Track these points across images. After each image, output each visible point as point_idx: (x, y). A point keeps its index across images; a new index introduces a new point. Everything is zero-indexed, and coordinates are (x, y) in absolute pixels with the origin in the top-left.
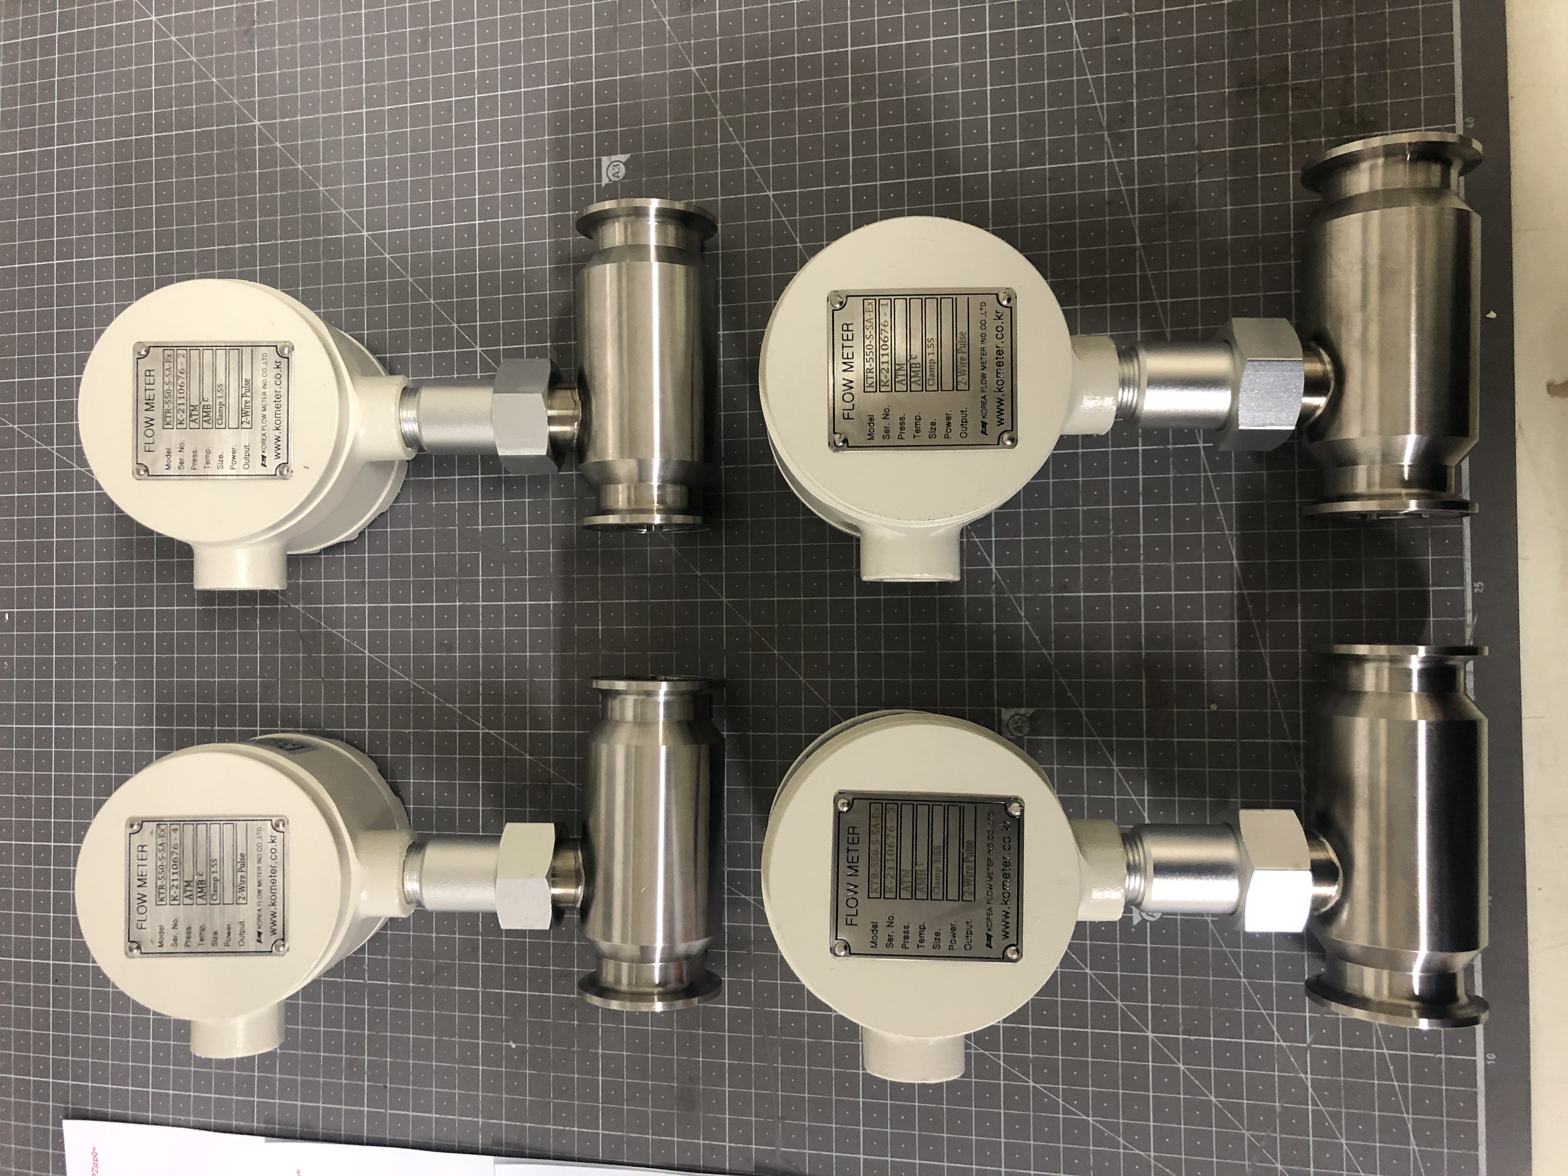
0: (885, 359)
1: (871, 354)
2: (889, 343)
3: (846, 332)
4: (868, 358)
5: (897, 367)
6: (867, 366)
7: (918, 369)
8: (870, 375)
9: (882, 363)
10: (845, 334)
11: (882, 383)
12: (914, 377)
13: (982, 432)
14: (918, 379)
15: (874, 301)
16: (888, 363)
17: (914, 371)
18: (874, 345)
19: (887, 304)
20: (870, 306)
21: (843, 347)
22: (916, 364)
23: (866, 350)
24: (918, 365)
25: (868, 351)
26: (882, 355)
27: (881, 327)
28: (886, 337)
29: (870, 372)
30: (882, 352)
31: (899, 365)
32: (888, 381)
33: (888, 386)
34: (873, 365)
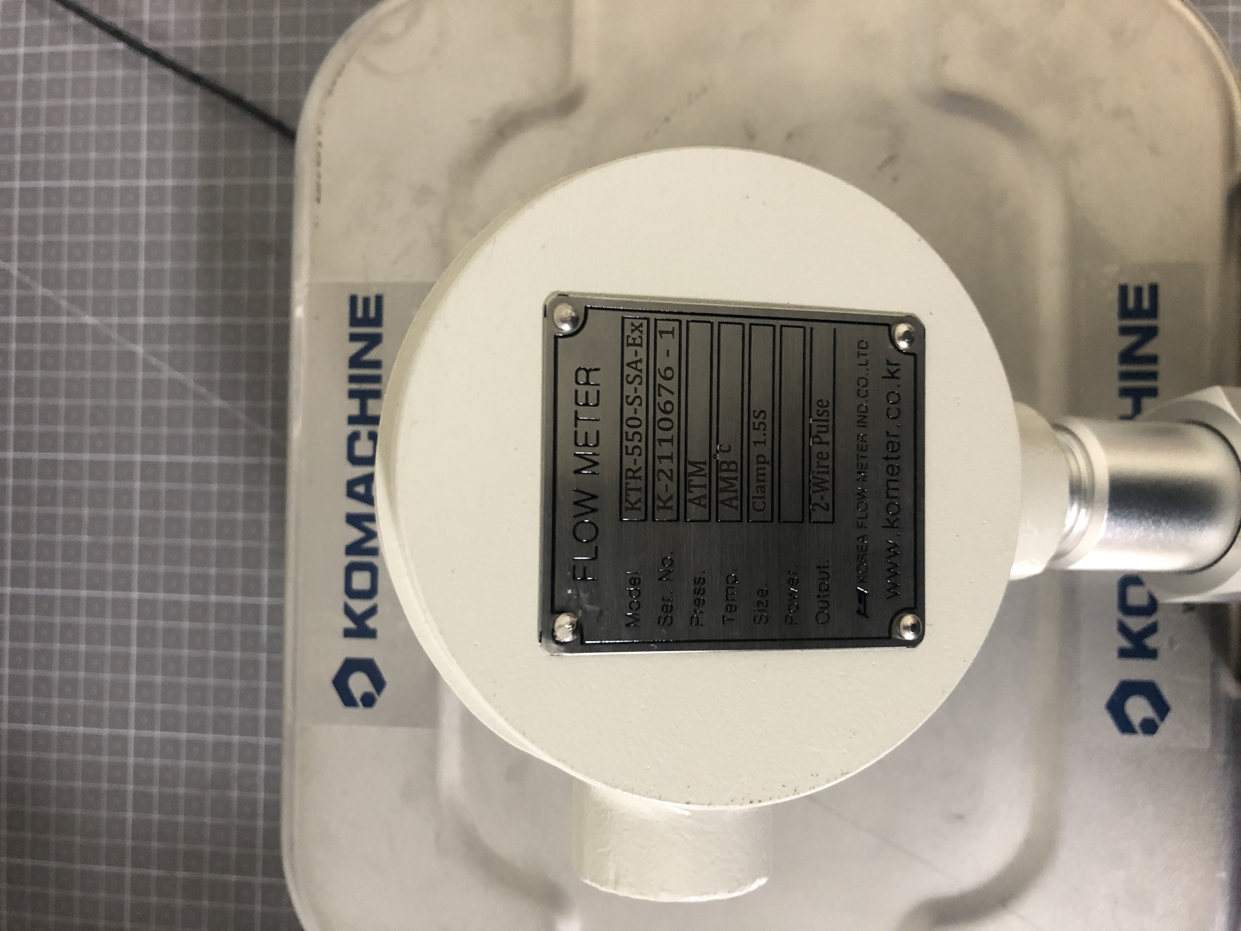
0: (665, 449)
1: (637, 437)
2: (674, 416)
3: (587, 388)
4: (630, 445)
5: (691, 469)
6: (628, 462)
7: (733, 475)
8: (633, 483)
9: (660, 458)
10: (582, 390)
11: (659, 503)
12: (724, 490)
13: (859, 612)
14: (733, 495)
15: (645, 322)
16: (670, 458)
17: (724, 479)
18: (643, 419)
19: (672, 333)
20: (636, 334)
21: (577, 419)
22: (729, 464)
23: (625, 428)
24: (733, 467)
25: (631, 431)
26: (661, 441)
27: (659, 380)
28: (669, 402)
29: (633, 478)
30: (660, 434)
31: (694, 464)
32: (671, 498)
33: (670, 508)
34: (641, 461)
